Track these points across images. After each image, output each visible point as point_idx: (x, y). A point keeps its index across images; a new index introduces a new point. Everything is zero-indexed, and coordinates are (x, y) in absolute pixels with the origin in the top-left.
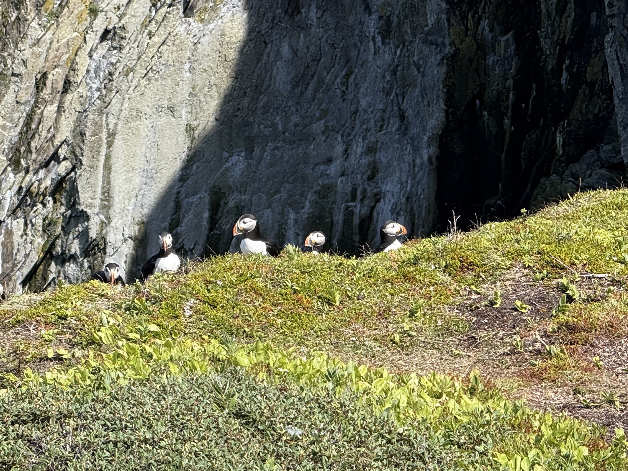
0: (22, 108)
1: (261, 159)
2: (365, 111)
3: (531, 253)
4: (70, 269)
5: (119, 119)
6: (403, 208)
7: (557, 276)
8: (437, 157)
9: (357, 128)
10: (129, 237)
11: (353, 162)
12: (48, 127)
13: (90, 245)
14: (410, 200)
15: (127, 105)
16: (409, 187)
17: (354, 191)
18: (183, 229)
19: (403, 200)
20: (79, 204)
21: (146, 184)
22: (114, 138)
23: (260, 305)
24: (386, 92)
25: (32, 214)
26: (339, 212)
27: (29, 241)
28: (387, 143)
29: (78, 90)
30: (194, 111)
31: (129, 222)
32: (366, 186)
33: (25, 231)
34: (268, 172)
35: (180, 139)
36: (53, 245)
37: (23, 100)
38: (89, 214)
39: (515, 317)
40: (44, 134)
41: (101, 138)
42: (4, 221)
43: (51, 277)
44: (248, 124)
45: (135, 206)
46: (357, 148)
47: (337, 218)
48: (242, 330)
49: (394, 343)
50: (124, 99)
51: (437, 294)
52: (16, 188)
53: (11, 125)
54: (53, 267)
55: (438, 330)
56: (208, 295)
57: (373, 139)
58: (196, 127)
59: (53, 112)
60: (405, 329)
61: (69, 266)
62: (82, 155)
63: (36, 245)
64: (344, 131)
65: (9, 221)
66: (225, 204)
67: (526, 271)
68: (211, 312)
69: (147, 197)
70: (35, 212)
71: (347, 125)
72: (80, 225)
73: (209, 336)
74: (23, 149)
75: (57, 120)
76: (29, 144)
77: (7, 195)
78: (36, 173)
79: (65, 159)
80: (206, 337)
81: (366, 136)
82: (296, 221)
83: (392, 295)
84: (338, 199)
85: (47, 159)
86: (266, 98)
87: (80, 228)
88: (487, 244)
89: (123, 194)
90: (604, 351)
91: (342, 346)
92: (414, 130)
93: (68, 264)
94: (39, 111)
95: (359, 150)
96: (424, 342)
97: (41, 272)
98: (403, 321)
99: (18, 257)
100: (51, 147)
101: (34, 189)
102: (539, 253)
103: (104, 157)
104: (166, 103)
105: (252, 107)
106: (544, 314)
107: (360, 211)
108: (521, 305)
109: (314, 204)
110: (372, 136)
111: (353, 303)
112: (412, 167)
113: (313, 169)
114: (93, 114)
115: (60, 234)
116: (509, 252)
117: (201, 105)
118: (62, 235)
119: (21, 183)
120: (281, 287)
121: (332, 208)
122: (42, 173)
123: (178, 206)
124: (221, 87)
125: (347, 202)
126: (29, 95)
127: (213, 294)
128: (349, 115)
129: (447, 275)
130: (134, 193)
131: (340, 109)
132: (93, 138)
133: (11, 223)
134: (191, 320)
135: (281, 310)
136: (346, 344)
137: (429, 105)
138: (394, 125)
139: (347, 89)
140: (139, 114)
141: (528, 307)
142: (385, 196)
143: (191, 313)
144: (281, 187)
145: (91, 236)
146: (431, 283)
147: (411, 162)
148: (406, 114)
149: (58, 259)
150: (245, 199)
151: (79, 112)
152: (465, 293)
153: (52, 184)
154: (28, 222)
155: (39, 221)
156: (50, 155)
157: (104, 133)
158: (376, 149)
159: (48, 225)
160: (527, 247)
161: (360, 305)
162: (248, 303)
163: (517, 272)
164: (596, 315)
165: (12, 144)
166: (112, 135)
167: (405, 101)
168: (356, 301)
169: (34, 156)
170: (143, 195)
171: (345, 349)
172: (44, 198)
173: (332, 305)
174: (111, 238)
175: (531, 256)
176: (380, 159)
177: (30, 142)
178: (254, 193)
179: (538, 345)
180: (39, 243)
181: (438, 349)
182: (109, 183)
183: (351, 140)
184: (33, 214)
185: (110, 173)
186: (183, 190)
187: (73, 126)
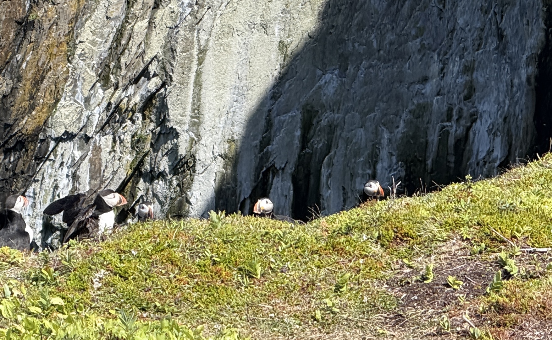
0: (112, 23)
1: (355, 76)
2: (462, 29)
3: (470, 224)
4: (159, 186)
5: (210, 35)
6: (500, 129)
7: (496, 250)
8: (536, 78)
9: (454, 46)
10: (219, 155)
11: (449, 81)
12: (139, 43)
13: (179, 162)
14: (507, 120)
15: (219, 22)
16: (506, 107)
17: (450, 110)
18: (274, 147)
19: (500, 120)
20: (169, 121)
21: (237, 101)
22: (205, 54)
23: (175, 277)
24: (484, 10)
25: (120, 130)
26: (434, 132)
27: (117, 158)
28: (484, 62)
29: (170, 5)
30: (287, 28)
31: (220, 140)
32: (462, 105)
33: (113, 147)
34: (362, 90)
35: (272, 56)
36: (142, 163)
37: (114, 15)
38: (178, 131)
39: (447, 293)
40: (134, 49)
41: (192, 55)
42: (92, 138)
43: (139, 194)
44: (342, 41)
45: (226, 123)
46: (453, 67)
47: (432, 138)
48: (153, 304)
49: (315, 320)
50: (215, 15)
51: (366, 267)
52: (105, 104)
53: (100, 40)
54: (142, 184)
55: (363, 307)
56: (119, 265)
57: (470, 58)
58: (289, 44)
59: (144, 28)
60: (328, 305)
61: (158, 183)
62: (173, 72)
63: (124, 161)
64: (441, 50)
65: (97, 137)
66: (318, 122)
67: (464, 244)
68: (120, 284)
69: (238, 115)
70: (124, 128)
71: (443, 43)
72: (169, 142)
73: (117, 310)
74: (112, 65)
75: (148, 36)
76: (119, 60)
77: (95, 111)
78: (126, 89)
79: (155, 75)
80: (113, 312)
81: (463, 54)
82: (390, 140)
83: (319, 267)
84: (434, 118)
85: (137, 75)
86: (361, 15)
87: (169, 145)
88: (425, 213)
89: (214, 111)
90: (534, 335)
91: (259, 323)
92: (513, 50)
93: (156, 181)
94: (129, 27)
95: (456, 69)
96: (347, 320)
97: (129, 190)
98: (327, 297)
99: (106, 174)
100: (142, 63)
101: (123, 105)
102: (479, 224)
103: (195, 73)
104: (258, 20)
105: (347, 25)
106: (478, 291)
107: (456, 131)
108: (454, 281)
109: (408, 123)
110: (470, 55)
111: (276, 275)
112: (510, 88)
113: (408, 88)
114: (185, 30)
115: (149, 151)
116: (446, 223)
117: (295, 22)
118: (152, 151)
119: (110, 99)
120: (200, 258)
121: (428, 128)
122: (131, 89)
123: (269, 124)
124: (315, 4)
125: (442, 121)
126: (120, 10)
127: (127, 264)
128: (446, 33)
129: (379, 246)
130: (224, 111)
131: (436, 28)
132: (184, 54)
133: (100, 140)
134: (99, 293)
135: (197, 283)
136: (263, 321)
137: (528, 24)
138: (492, 44)
139: (444, 7)
140: (231, 30)
141: (461, 283)
142: (481, 116)
143: (100, 285)
144: (375, 106)
145: (180, 153)
146: (361, 255)
147: (509, 82)
148: (505, 33)
149: (146, 176)
150: (338, 118)
151: (170, 28)
152: (397, 266)
153: (141, 100)
154: (117, 138)
155: (127, 138)
156: (140, 71)
157: (195, 50)
158: (473, 69)
159: (137, 141)
160: (466, 218)
161: (283, 278)
162: (163, 275)
163: (454, 244)
164: (531, 294)
165: (101, 59)
166: (203, 51)
167: (504, 20)
168: (280, 274)
169: (123, 72)
170: (234, 112)
171: (262, 326)
172: (133, 115)
173: (253, 277)
174: (200, 156)
175: (470, 227)
176: (477, 78)
177: (120, 57)
178: (347, 112)
179: (466, 326)
180: (127, 160)
181: (362, 327)
182: (199, 100)
183: (448, 59)
184: (122, 131)
185: (200, 90)
186: (275, 108)
187: (164, 42)
